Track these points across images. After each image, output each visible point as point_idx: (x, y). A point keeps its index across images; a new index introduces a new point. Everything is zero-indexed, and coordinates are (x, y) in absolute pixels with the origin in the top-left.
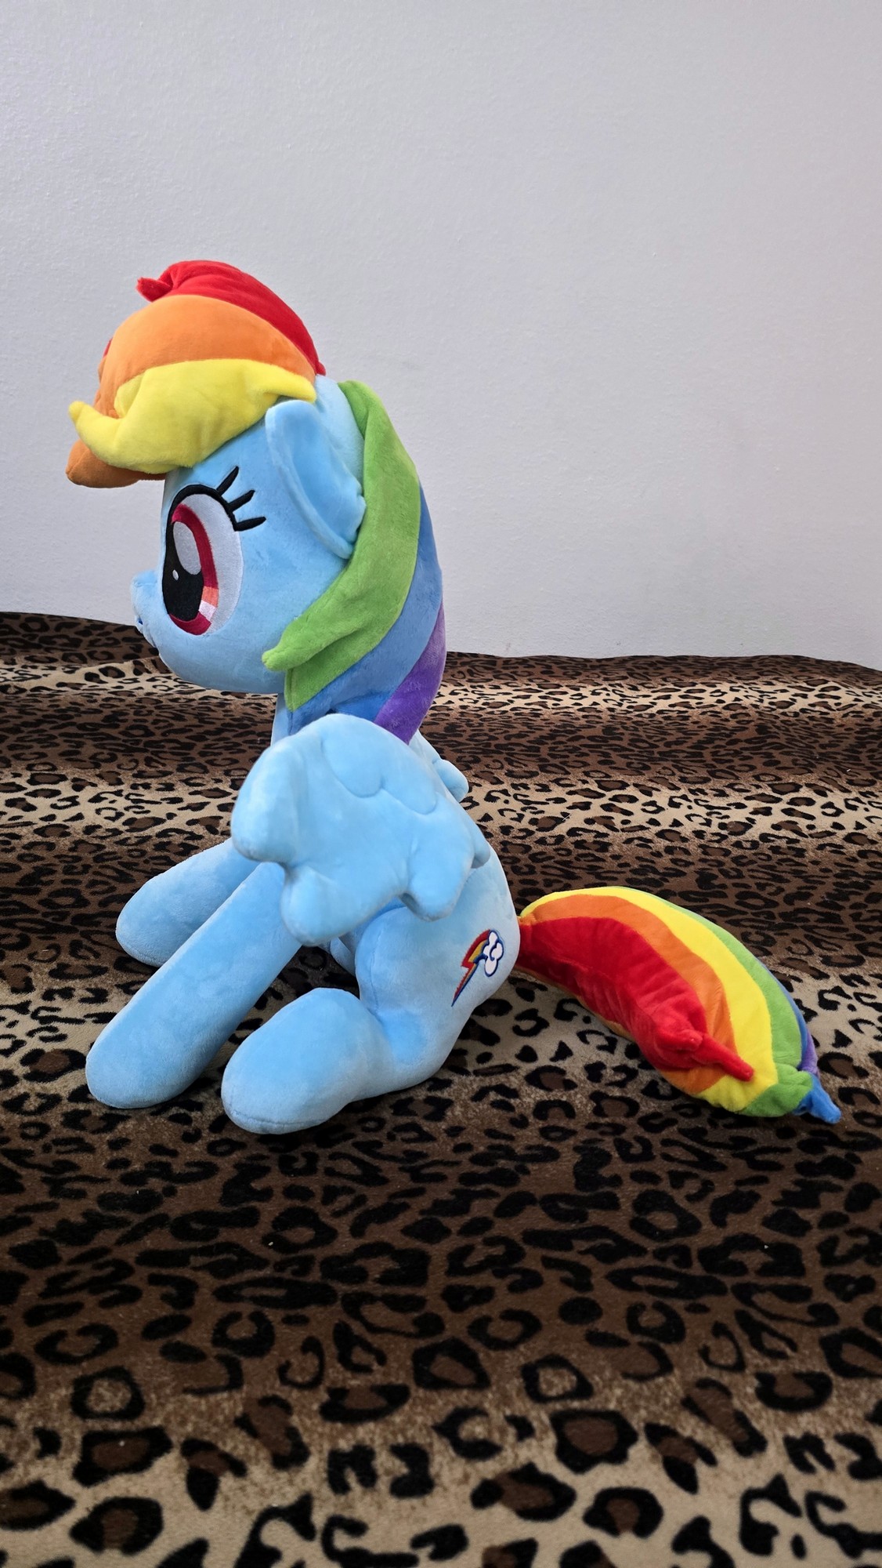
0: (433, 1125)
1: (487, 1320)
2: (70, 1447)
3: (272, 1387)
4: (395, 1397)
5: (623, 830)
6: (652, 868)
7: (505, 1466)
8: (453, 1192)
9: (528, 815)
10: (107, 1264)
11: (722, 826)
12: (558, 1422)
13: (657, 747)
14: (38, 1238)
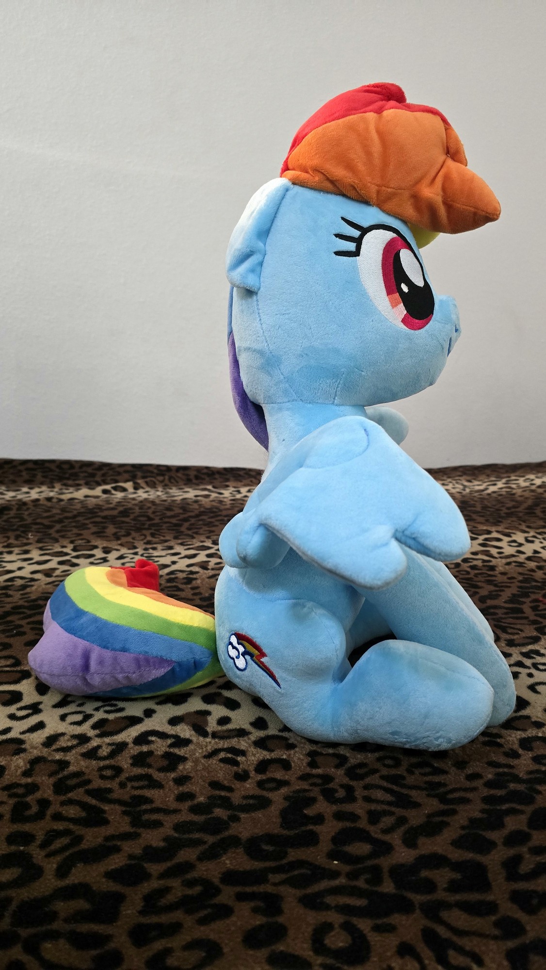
10: (195, 882)
13: (501, 510)
14: (128, 862)
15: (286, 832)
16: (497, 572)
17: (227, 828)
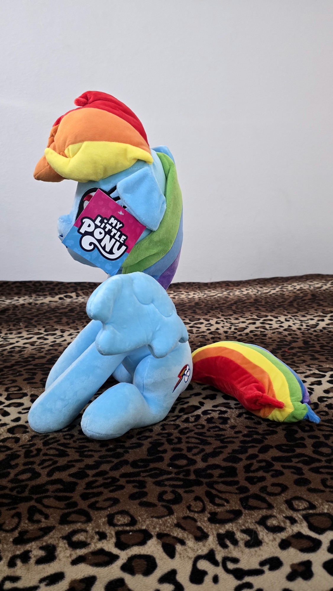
0: (224, 426)
1: (266, 487)
2: (111, 536)
3: (186, 513)
4: (237, 514)
5: (270, 330)
6: (284, 340)
7: (289, 534)
8: (239, 447)
9: (233, 327)
10: (108, 478)
11: (307, 326)
12: (306, 518)
13: (275, 304)
14: (79, 470)
15: (149, 458)
16: (267, 338)
17: (123, 456)
